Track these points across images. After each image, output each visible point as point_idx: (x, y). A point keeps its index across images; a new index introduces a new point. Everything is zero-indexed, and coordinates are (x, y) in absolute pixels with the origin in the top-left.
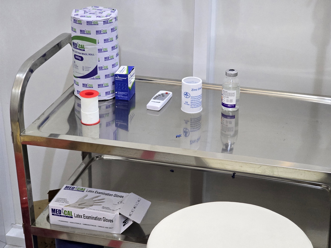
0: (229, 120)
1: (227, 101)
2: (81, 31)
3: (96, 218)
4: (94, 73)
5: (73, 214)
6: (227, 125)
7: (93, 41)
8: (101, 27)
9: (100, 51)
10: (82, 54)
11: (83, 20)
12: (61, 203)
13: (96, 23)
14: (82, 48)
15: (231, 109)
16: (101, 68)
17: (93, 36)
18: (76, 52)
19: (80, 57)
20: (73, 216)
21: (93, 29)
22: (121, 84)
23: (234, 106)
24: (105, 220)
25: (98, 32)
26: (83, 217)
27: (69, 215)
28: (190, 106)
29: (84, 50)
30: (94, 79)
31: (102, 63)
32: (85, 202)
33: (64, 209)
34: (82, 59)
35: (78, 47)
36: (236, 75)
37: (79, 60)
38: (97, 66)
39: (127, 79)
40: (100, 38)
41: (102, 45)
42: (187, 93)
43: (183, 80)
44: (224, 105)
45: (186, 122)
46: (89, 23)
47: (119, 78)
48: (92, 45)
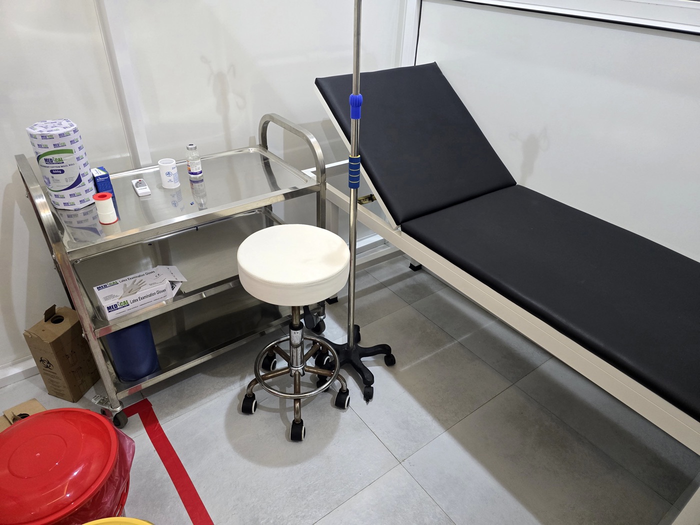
0: (199, 184)
1: (196, 169)
2: (54, 145)
3: (150, 295)
4: (79, 181)
5: (129, 302)
6: (199, 189)
7: (70, 151)
8: (73, 136)
9: (78, 159)
10: (62, 167)
11: (54, 134)
12: (112, 299)
13: (68, 134)
14: (60, 161)
15: (200, 175)
16: (83, 175)
17: (69, 147)
18: (53, 167)
19: (59, 170)
20: (130, 304)
21: (66, 140)
22: (104, 184)
23: (201, 172)
24: (159, 292)
25: (72, 142)
26: (138, 300)
27: (126, 304)
28: (173, 182)
29: (63, 163)
30: (80, 187)
31: (84, 170)
32: (131, 289)
33: (120, 302)
34: (63, 172)
35: (54, 162)
36: (196, 148)
37: (59, 173)
38: (79, 174)
39: (109, 178)
40: (75, 147)
41: (79, 153)
42: (169, 173)
43: (159, 162)
44: (192, 174)
45: (173, 196)
46: (61, 135)
47: (100, 179)
48: (70, 156)
